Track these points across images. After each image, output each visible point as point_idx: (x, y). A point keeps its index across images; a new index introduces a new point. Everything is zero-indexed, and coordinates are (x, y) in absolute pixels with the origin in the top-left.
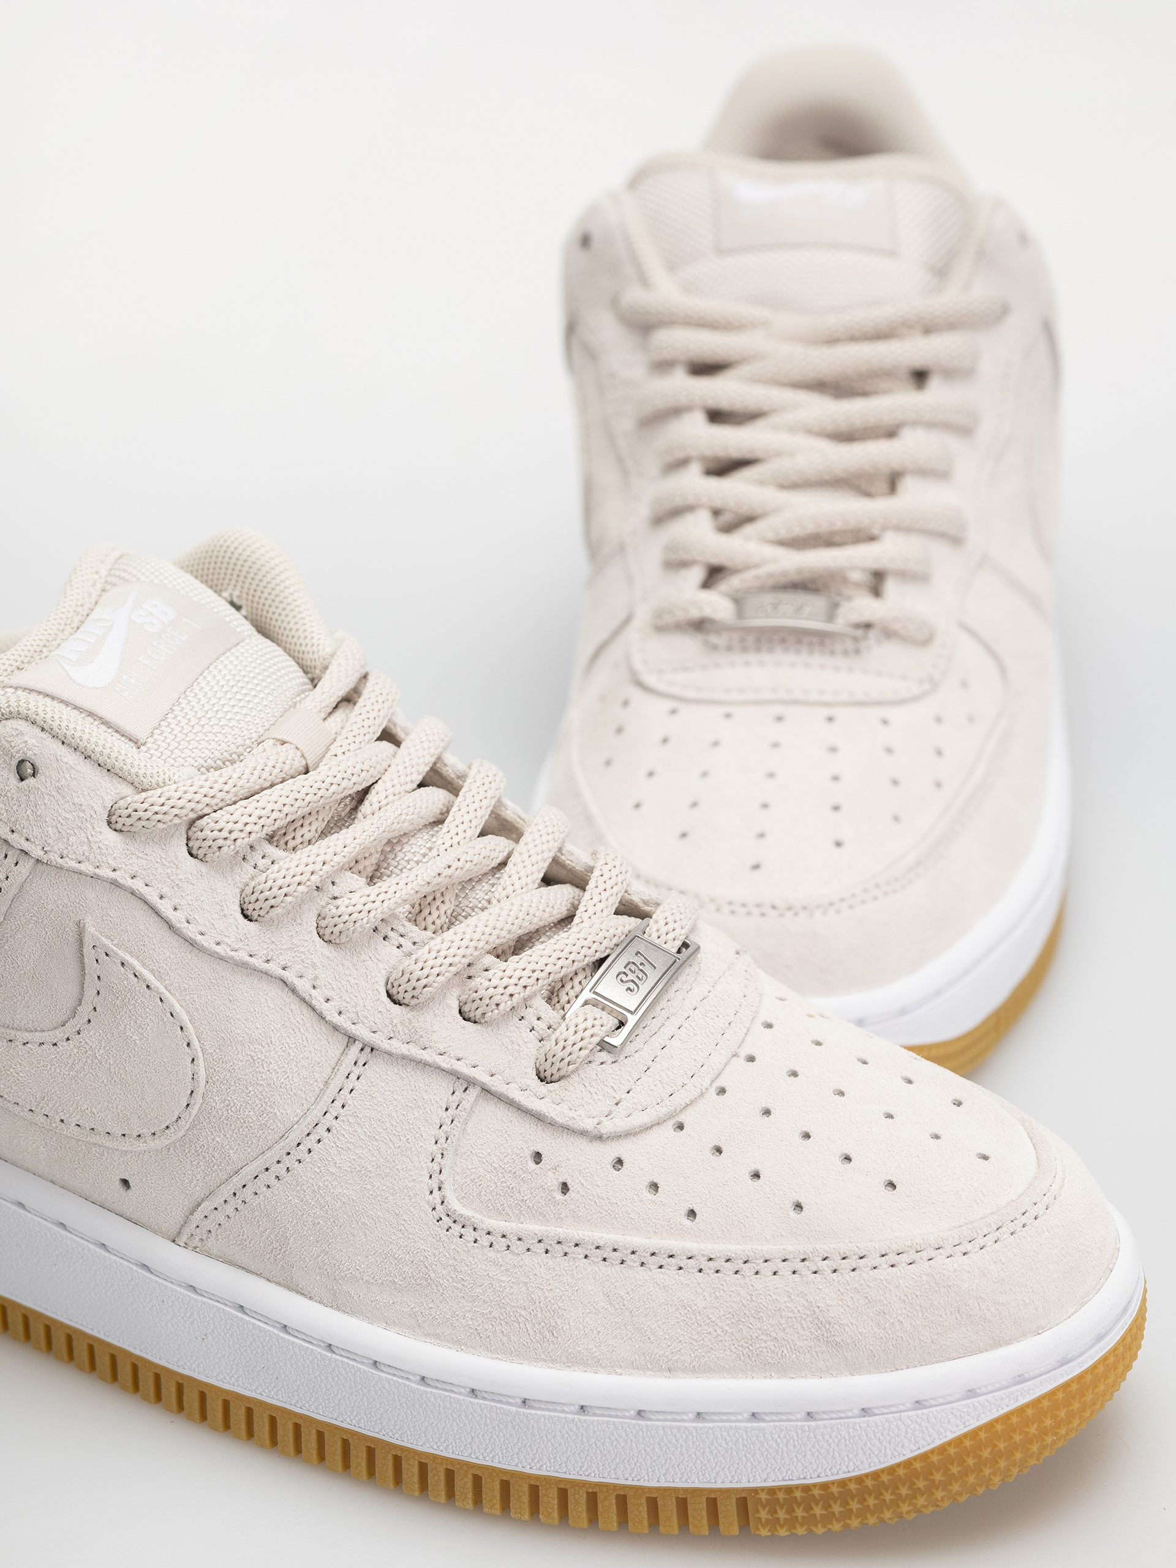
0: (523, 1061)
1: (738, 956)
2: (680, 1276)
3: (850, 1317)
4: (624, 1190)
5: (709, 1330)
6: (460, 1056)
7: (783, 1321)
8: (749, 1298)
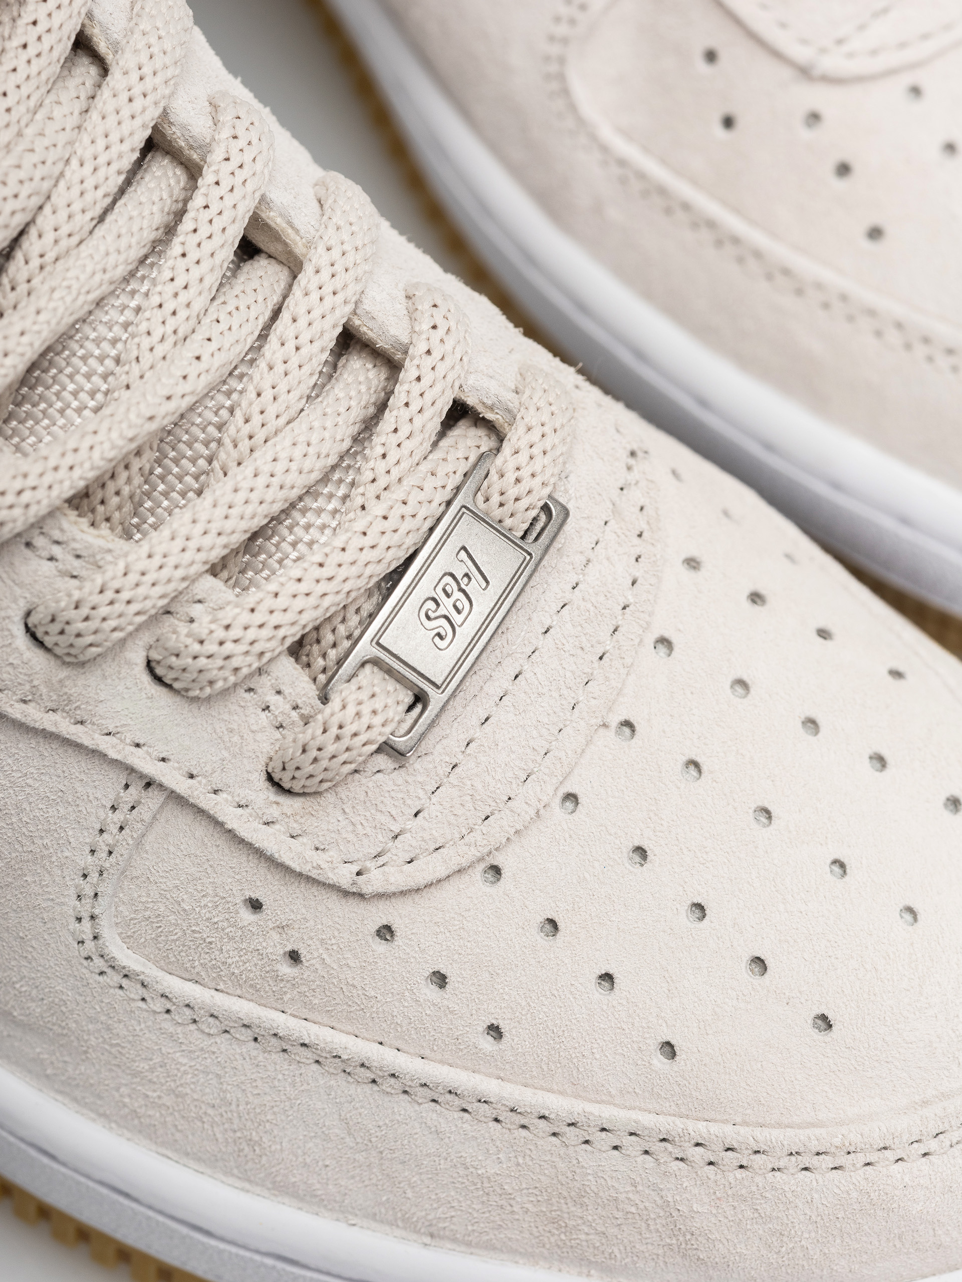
0: (245, 761)
1: (631, 461)
2: (463, 1123)
3: (726, 1232)
4: (390, 978)
5: (501, 1203)
6: (141, 742)
7: (619, 1215)
8: (570, 1175)
